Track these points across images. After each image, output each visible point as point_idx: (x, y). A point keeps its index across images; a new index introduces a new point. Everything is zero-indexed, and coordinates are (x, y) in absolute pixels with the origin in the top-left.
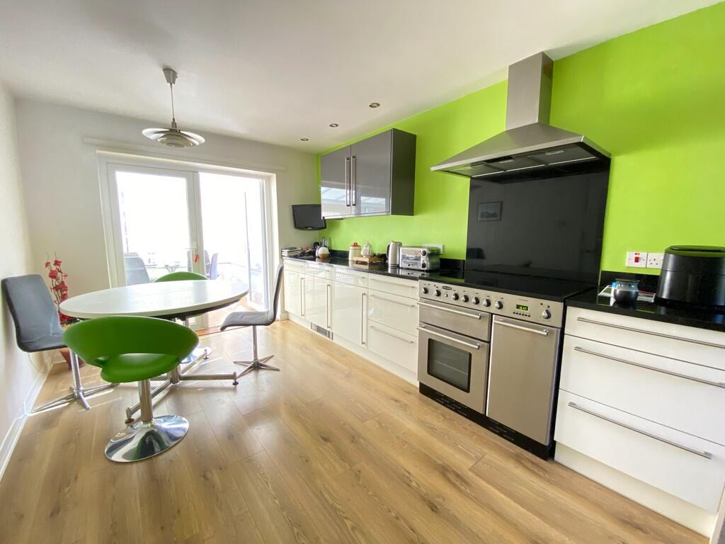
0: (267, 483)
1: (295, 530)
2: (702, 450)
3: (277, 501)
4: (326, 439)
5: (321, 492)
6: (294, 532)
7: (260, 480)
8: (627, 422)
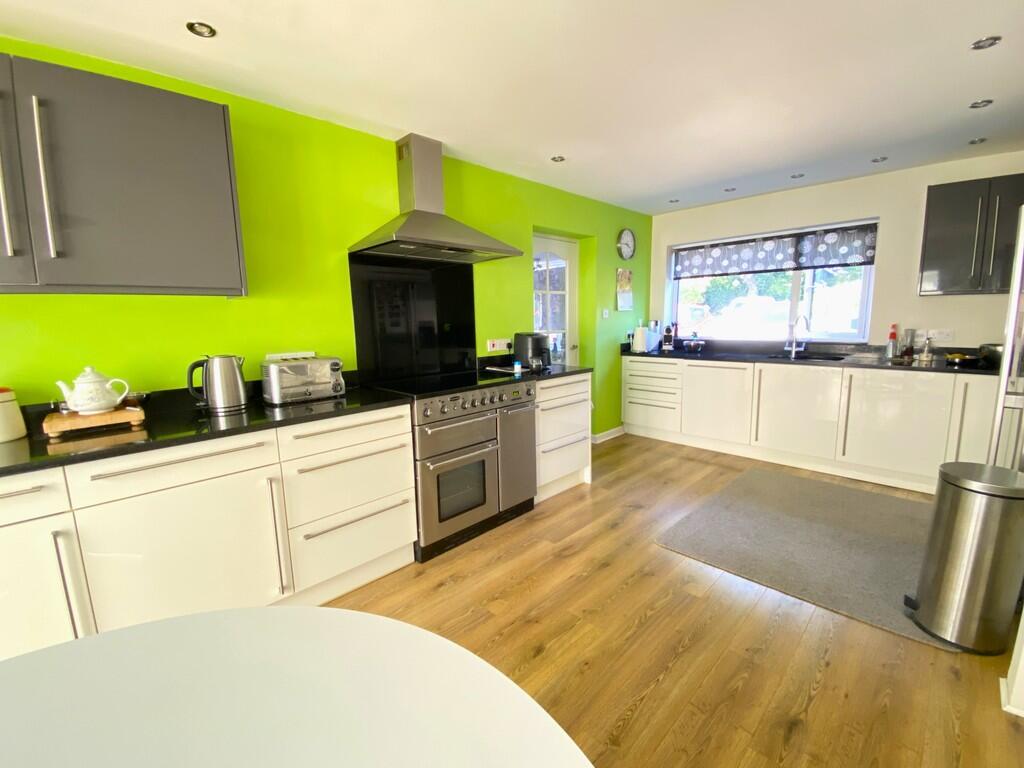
0: (642, 699)
1: (681, 650)
2: (581, 438)
3: (661, 678)
4: (539, 650)
5: (627, 639)
6: (684, 651)
7: (641, 711)
8: (571, 441)
